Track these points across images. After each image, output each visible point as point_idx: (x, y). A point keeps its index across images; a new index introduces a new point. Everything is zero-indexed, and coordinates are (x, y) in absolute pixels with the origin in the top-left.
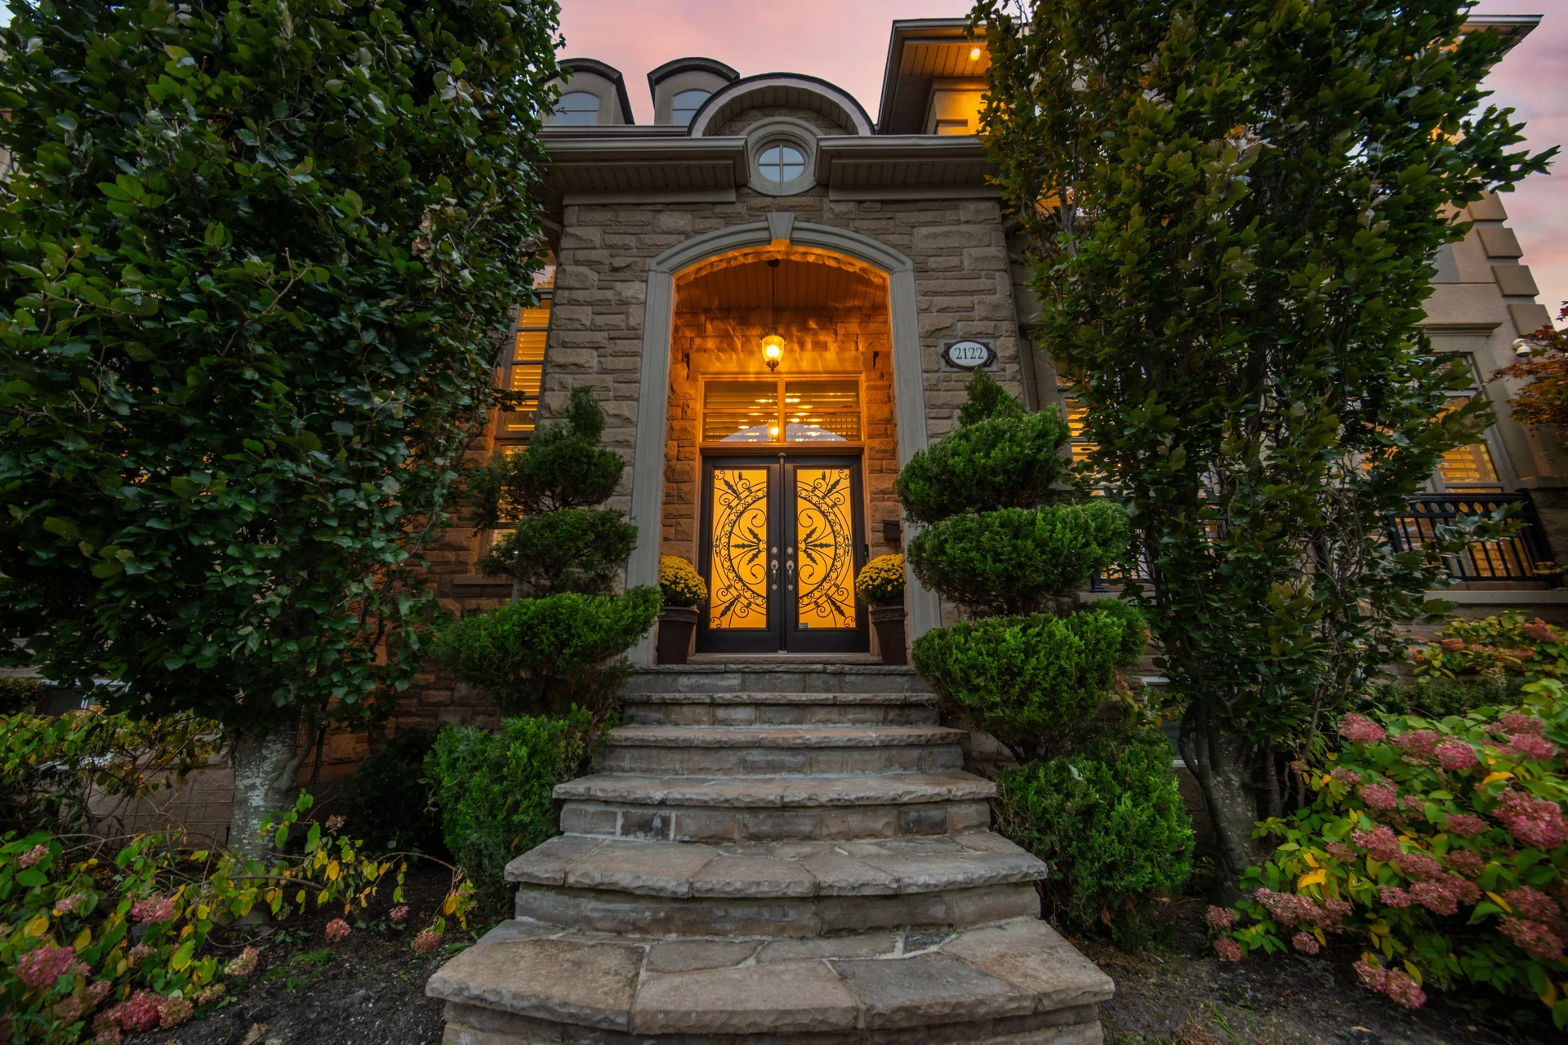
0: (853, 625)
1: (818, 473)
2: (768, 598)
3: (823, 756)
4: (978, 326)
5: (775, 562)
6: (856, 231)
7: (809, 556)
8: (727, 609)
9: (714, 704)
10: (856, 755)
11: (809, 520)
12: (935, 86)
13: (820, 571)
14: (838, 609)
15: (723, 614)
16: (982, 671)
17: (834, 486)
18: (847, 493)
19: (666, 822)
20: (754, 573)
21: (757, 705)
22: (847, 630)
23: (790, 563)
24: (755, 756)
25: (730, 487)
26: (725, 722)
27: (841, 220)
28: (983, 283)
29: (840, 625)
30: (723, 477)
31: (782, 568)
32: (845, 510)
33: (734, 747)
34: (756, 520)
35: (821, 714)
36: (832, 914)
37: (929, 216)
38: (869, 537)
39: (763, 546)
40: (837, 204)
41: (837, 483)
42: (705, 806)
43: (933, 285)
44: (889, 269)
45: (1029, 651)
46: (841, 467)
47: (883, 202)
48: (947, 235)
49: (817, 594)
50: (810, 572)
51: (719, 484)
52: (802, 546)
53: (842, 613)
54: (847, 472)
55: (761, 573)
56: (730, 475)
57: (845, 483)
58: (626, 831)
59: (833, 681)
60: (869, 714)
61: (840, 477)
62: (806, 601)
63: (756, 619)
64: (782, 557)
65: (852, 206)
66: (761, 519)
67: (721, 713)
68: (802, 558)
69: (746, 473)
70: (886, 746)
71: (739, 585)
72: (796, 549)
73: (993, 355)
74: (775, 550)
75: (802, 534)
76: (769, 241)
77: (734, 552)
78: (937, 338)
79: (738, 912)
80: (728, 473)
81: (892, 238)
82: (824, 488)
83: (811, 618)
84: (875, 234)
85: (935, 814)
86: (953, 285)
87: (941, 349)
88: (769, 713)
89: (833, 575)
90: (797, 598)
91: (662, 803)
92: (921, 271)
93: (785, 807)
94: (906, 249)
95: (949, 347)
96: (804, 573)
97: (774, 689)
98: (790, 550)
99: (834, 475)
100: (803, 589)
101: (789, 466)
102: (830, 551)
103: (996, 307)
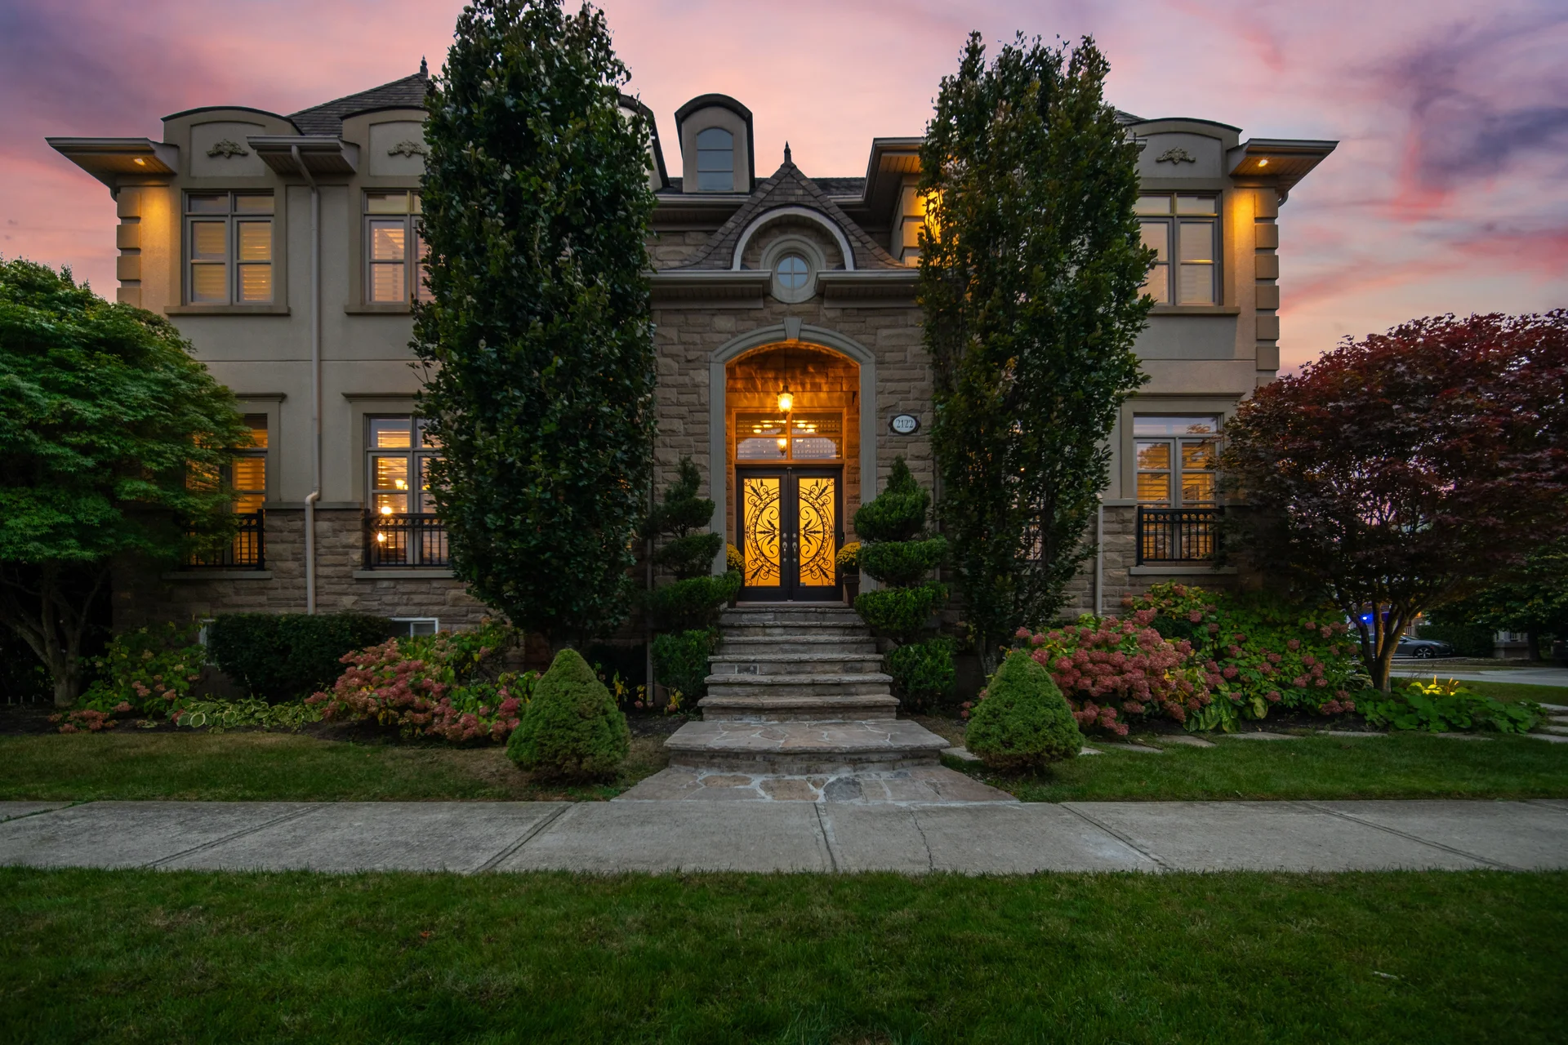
0: (833, 584)
1: (813, 481)
2: (781, 567)
3: (815, 647)
4: (911, 404)
5: (785, 544)
6: (841, 332)
7: (807, 539)
8: (755, 574)
9: (765, 627)
10: (829, 647)
11: (807, 514)
12: (904, 183)
13: (814, 549)
14: (824, 574)
15: (753, 577)
16: (879, 611)
17: (824, 491)
18: (832, 495)
19: (755, 668)
20: (772, 550)
21: (785, 627)
22: (830, 587)
23: (795, 544)
24: (787, 647)
25: (755, 491)
26: (769, 635)
27: (832, 324)
28: (917, 373)
29: (826, 584)
30: (751, 484)
31: (790, 548)
32: (831, 507)
33: (777, 643)
34: (772, 514)
35: (814, 631)
36: (818, 689)
37: (888, 321)
38: (845, 528)
39: (777, 532)
40: (829, 311)
41: (826, 488)
42: (770, 662)
43: (886, 374)
44: (861, 361)
45: (897, 602)
46: (828, 477)
47: (858, 309)
48: (898, 336)
49: (811, 564)
50: (807, 550)
51: (747, 489)
52: (802, 532)
53: (827, 576)
54: (832, 480)
55: (776, 550)
56: (755, 483)
57: (831, 489)
58: (739, 672)
59: (821, 616)
60: (836, 631)
61: (828, 483)
62: (804, 568)
63: (774, 580)
64: (790, 540)
65: (838, 313)
66: (776, 514)
67: (768, 631)
68: (803, 541)
69: (765, 481)
70: (842, 643)
71: (762, 559)
72: (798, 534)
73: (918, 425)
74: (785, 535)
75: (802, 524)
76: (786, 339)
77: (759, 536)
78: (887, 413)
79: (787, 689)
80: (754, 481)
81: (863, 338)
82: (817, 492)
83: (807, 579)
84: (852, 335)
85: (858, 665)
86: (898, 374)
87: (889, 420)
88: (790, 631)
89: (822, 552)
90: (799, 567)
91: (754, 661)
92: (880, 363)
93: (801, 662)
94: (871, 346)
95: (893, 418)
96: (803, 550)
97: (791, 620)
98: (795, 536)
99: (824, 482)
100: (803, 561)
101: (794, 476)
102: (820, 536)
103: (923, 391)
